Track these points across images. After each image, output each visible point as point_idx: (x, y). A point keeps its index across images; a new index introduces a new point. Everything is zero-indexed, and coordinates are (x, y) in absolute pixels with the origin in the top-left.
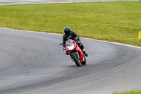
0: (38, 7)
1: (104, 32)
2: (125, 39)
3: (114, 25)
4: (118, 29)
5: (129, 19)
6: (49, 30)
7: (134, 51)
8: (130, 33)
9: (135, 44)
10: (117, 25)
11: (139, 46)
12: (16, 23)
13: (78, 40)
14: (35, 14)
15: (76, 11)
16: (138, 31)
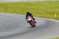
0: (13, 4)
1: (40, 14)
2: (50, 17)
3: (45, 11)
4: (46, 13)
5: (51, 8)
6: (17, 13)
7: (53, 22)
8: (51, 14)
9: (53, 19)
10: (46, 11)
11: (55, 19)
12: (3, 10)
13: (32, 16)
14: (12, 6)
15: (29, 5)
16: (55, 13)
